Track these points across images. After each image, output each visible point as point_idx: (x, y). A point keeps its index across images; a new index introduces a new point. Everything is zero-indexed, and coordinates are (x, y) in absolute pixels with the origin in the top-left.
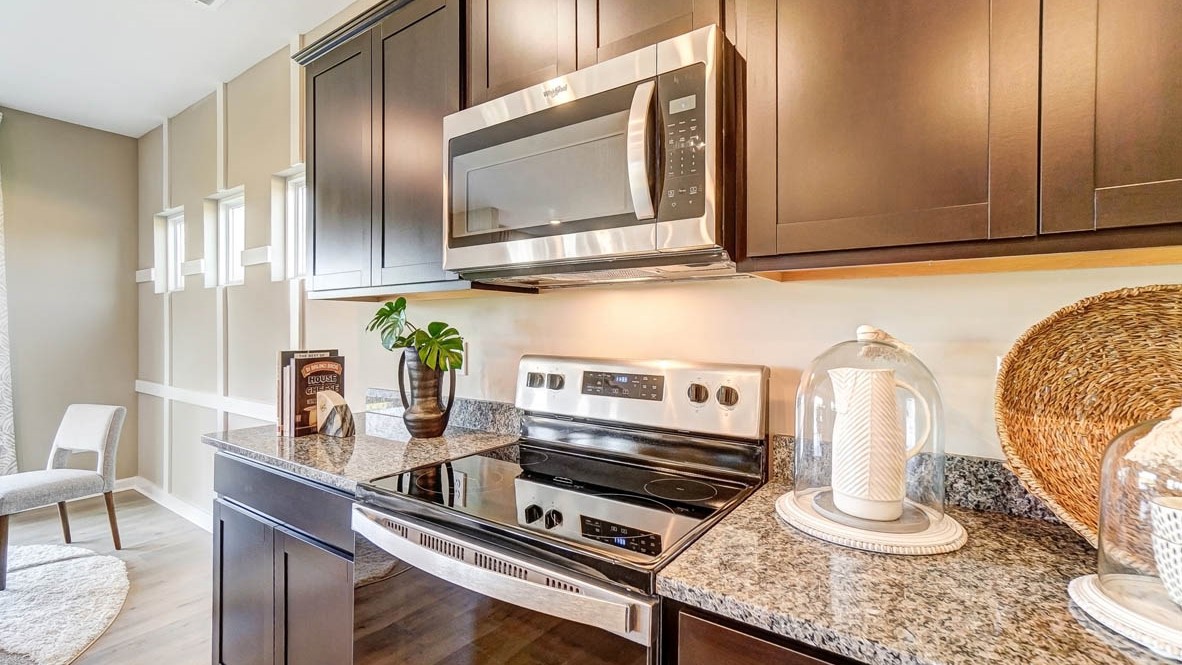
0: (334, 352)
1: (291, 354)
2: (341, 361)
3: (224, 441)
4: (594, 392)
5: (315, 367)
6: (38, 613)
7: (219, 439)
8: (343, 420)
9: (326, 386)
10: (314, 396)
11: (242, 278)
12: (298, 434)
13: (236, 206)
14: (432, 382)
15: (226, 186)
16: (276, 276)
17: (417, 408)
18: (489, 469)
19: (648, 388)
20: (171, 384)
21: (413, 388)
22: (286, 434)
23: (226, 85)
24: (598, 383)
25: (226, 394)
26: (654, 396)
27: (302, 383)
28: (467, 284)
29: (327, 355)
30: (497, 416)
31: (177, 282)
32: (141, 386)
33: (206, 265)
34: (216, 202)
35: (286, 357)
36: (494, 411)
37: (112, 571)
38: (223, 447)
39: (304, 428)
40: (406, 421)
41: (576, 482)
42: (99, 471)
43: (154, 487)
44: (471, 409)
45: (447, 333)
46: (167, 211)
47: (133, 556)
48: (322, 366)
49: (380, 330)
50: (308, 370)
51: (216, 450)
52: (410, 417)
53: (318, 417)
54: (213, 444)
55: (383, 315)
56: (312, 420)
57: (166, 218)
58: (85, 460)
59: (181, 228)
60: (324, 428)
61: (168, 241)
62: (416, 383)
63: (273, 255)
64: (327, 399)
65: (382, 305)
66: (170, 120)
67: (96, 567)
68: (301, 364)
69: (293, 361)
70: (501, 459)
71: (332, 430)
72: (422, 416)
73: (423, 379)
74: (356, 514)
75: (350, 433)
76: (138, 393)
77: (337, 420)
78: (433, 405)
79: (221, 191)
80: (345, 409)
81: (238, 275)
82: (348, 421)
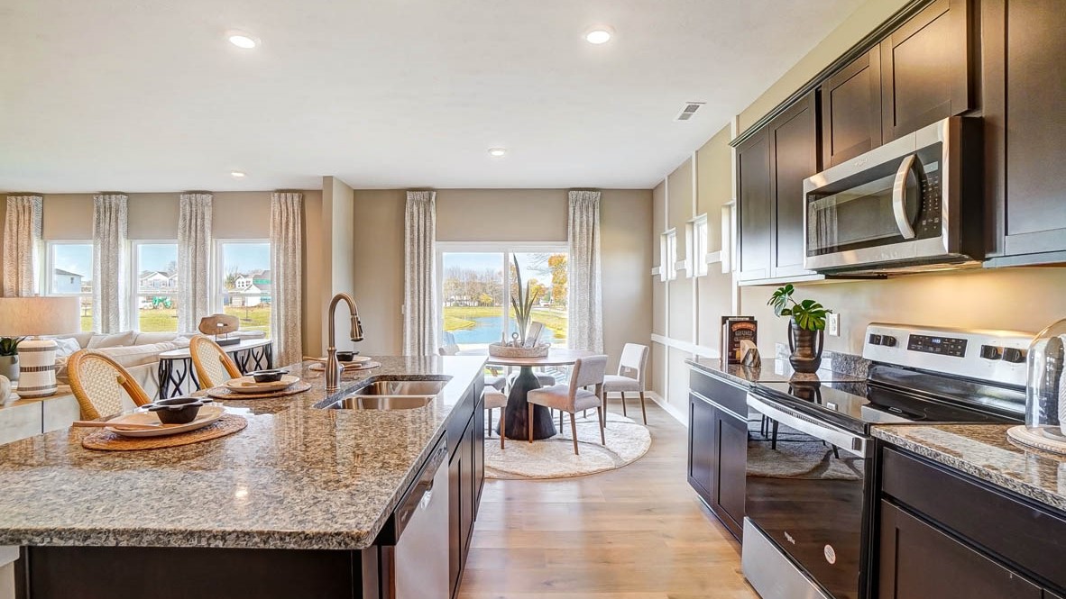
0: (752, 318)
1: (727, 318)
2: (755, 323)
3: (696, 362)
4: (916, 349)
5: (739, 326)
6: (619, 440)
7: (694, 361)
8: (754, 357)
9: (746, 337)
10: (739, 343)
11: (706, 271)
12: (730, 363)
13: (704, 223)
14: (808, 338)
15: (697, 215)
16: (725, 269)
17: (797, 353)
18: (853, 401)
19: (955, 347)
20: (669, 336)
21: (795, 341)
22: (724, 362)
23: (697, 152)
24: (918, 343)
25: (697, 344)
26: (958, 353)
27: (732, 334)
28: (823, 276)
29: (747, 319)
30: (858, 366)
31: (673, 275)
32: (654, 337)
33: (687, 264)
34: (693, 223)
35: (724, 319)
36: (855, 362)
37: (644, 433)
38: (694, 365)
39: (733, 360)
40: (791, 361)
41: (904, 412)
42: (638, 380)
43: (660, 398)
44: (840, 359)
45: (814, 307)
46: (667, 231)
47: (653, 429)
48: (744, 325)
49: (774, 305)
50: (736, 327)
51: (692, 367)
52: (793, 359)
53: (741, 355)
54: (689, 363)
55: (777, 294)
56: (737, 356)
57: (666, 235)
58: (632, 373)
59: (675, 240)
60: (744, 361)
61: (668, 247)
62: (797, 338)
63: (723, 256)
64: (746, 345)
65: (776, 289)
66: (669, 177)
67: (637, 429)
68: (732, 323)
69: (727, 322)
70: (859, 395)
71: (748, 363)
72: (800, 358)
73: (801, 335)
74: (748, 396)
75: (758, 365)
76: (652, 342)
77: (751, 356)
78: (809, 352)
79: (695, 218)
80: (755, 352)
81: (704, 270)
82: (757, 357)
